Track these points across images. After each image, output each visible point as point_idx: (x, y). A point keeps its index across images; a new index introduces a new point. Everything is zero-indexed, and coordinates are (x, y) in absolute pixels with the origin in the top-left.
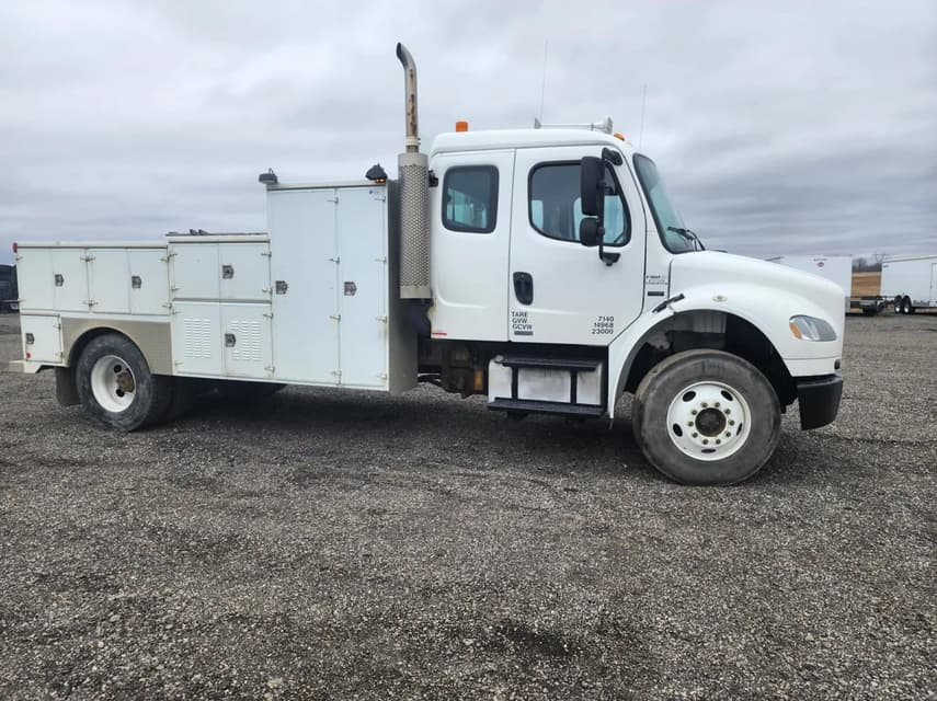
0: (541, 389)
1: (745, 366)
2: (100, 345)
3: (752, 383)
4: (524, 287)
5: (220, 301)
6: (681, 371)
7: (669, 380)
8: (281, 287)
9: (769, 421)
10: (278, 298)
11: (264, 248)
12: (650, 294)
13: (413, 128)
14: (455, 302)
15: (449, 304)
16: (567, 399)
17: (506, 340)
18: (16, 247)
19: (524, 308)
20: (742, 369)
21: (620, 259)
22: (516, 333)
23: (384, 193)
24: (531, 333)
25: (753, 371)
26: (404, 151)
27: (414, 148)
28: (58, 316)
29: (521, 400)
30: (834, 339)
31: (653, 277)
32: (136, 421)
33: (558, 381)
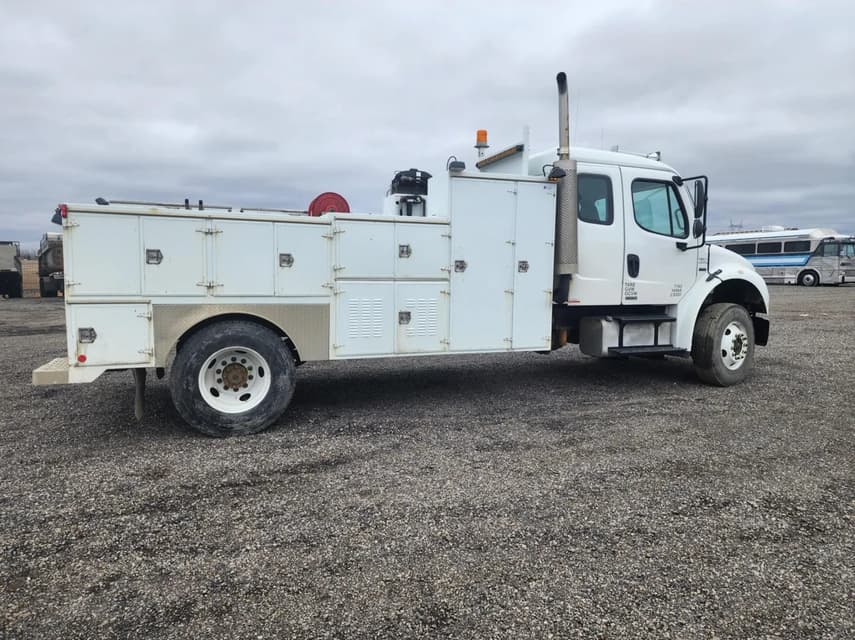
0: (638, 338)
2: (218, 336)
4: (633, 265)
5: (395, 280)
8: (461, 266)
10: (456, 276)
11: (445, 230)
12: (701, 270)
14: (585, 276)
15: (582, 278)
16: (652, 343)
17: (619, 304)
19: (632, 280)
22: (627, 298)
23: (553, 189)
24: (635, 298)
28: (148, 303)
29: (624, 347)
31: (701, 259)
32: (269, 418)
33: (647, 331)
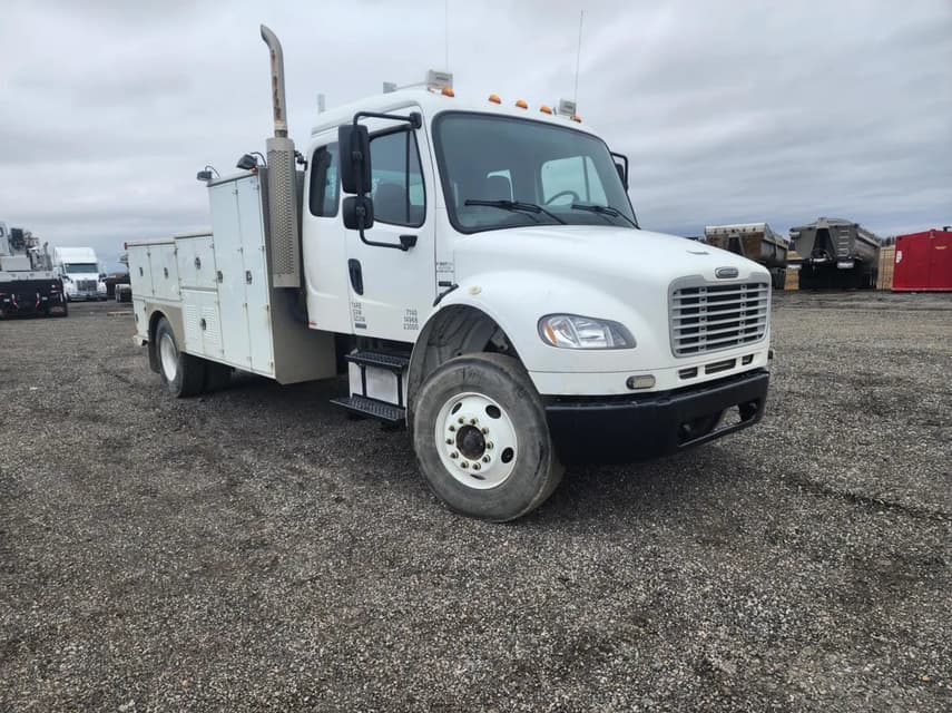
0: (381, 388)
1: (507, 375)
2: (160, 326)
3: (513, 399)
4: (356, 276)
5: (198, 290)
6: (443, 378)
7: (433, 386)
8: (220, 276)
9: (533, 448)
10: (220, 287)
11: (211, 241)
12: (440, 284)
13: (279, 113)
14: (321, 291)
15: (316, 293)
17: (352, 333)
18: (126, 246)
19: (358, 299)
20: (504, 380)
21: (417, 242)
22: (357, 326)
23: (257, 181)
24: (364, 327)
25: (515, 382)
26: (273, 135)
27: (283, 133)
28: (144, 301)
29: (369, 399)
30: (634, 346)
31: (441, 264)
33: (391, 383)
